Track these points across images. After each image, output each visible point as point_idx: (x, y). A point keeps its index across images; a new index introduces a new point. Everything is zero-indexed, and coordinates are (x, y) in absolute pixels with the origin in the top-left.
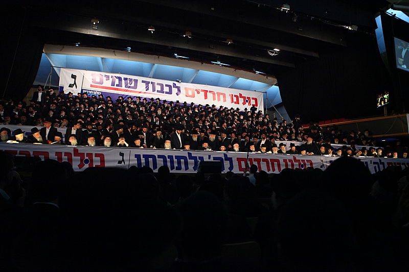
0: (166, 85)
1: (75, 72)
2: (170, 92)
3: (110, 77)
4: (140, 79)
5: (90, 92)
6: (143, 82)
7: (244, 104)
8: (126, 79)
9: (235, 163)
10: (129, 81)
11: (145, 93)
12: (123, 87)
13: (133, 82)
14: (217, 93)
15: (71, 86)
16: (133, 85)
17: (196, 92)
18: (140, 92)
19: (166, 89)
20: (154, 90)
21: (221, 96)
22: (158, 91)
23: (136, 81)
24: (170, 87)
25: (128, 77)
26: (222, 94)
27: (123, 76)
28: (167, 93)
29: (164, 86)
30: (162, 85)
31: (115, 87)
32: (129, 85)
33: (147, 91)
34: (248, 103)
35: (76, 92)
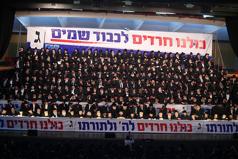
0: (115, 34)
1: (38, 29)
2: (119, 41)
3: (67, 31)
4: (91, 30)
5: (51, 45)
6: (94, 33)
7: (191, 47)
8: (79, 32)
9: (136, 126)
10: (82, 34)
11: (96, 43)
12: (78, 39)
13: (86, 34)
14: (164, 38)
15: (36, 41)
16: (85, 37)
17: (143, 39)
18: (92, 43)
19: (115, 38)
20: (104, 40)
21: (168, 42)
22: (108, 41)
23: (88, 33)
24: (118, 35)
25: (82, 29)
26: (168, 38)
27: (77, 29)
28: (115, 41)
29: (113, 34)
30: (111, 35)
31: (71, 40)
32: (82, 37)
33: (98, 42)
34: (195, 46)
35: (40, 46)
